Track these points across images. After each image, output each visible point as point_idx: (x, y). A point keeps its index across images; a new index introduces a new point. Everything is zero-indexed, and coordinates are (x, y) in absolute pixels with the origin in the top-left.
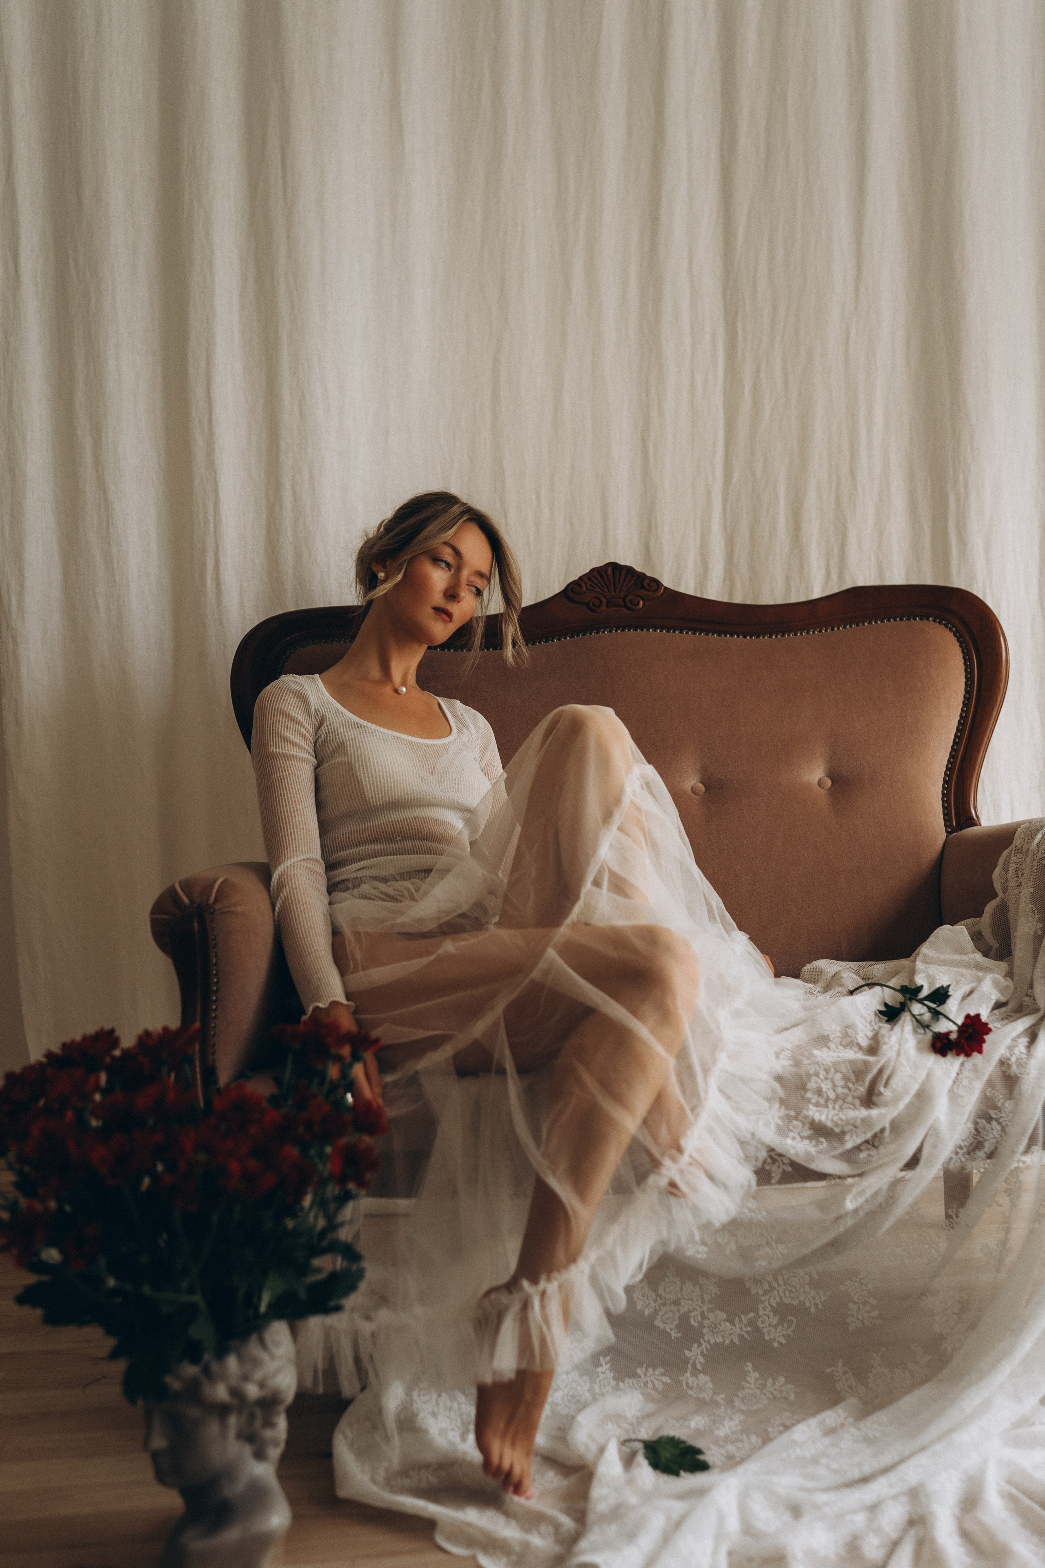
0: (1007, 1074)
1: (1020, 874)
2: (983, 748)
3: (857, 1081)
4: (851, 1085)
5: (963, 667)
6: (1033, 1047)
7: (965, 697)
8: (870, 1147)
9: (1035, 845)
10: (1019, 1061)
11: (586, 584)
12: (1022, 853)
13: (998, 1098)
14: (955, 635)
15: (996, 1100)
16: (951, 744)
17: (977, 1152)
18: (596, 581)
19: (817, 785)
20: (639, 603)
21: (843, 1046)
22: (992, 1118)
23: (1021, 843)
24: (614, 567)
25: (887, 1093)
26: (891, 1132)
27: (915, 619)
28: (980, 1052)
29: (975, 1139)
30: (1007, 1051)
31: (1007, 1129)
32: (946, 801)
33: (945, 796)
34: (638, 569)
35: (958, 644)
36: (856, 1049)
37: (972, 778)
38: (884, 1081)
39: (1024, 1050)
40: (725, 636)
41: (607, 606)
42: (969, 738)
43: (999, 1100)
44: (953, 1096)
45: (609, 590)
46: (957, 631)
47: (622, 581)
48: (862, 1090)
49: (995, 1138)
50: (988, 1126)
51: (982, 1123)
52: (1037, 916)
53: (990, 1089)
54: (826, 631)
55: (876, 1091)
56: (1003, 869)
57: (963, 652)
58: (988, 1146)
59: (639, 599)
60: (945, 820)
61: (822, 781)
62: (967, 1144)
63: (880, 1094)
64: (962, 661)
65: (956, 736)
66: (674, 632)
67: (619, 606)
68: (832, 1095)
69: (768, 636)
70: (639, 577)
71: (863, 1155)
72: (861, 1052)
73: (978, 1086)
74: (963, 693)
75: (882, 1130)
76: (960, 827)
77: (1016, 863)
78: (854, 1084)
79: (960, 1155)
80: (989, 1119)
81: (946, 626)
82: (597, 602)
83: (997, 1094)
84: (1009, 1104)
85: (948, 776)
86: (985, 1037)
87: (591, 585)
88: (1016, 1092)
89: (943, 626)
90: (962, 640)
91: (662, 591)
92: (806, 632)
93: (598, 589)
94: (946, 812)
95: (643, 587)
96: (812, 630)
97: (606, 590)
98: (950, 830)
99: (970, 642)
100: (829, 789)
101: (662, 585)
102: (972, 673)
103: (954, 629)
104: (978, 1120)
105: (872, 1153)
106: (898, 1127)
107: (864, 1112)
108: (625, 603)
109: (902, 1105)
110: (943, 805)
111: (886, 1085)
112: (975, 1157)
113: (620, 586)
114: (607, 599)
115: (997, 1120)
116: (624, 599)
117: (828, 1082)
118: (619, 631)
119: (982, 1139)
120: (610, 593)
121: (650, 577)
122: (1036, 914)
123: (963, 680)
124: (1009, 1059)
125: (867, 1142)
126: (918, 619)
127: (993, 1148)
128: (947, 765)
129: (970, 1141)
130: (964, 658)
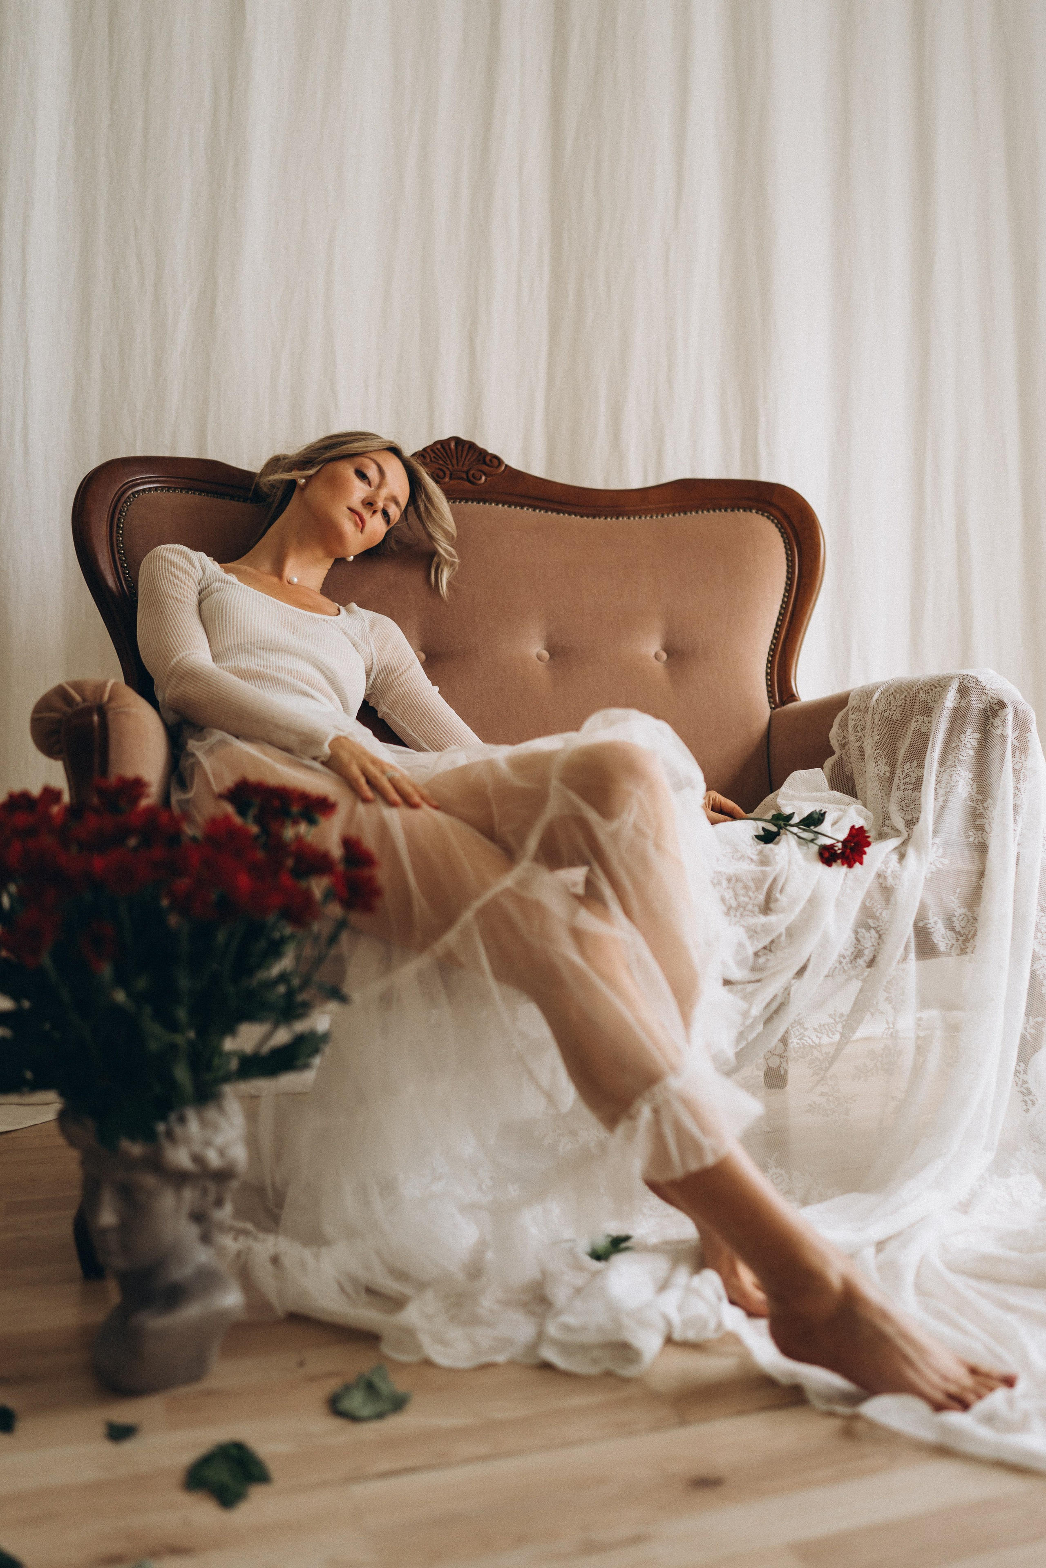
0: (883, 885)
1: (859, 729)
2: (803, 630)
3: (757, 889)
4: (751, 894)
5: (784, 556)
6: (904, 862)
7: (786, 584)
8: (767, 952)
9: (874, 701)
10: (894, 873)
11: (430, 456)
12: (860, 711)
13: (876, 908)
14: (777, 526)
15: (874, 910)
16: (774, 626)
17: (858, 960)
18: (440, 454)
19: (654, 659)
20: (481, 478)
21: (738, 859)
22: (870, 927)
23: (857, 703)
24: (457, 440)
25: (783, 900)
26: (786, 936)
27: (738, 510)
28: (861, 863)
29: (855, 948)
30: (883, 865)
31: (884, 937)
32: (770, 680)
33: (769, 674)
34: (481, 445)
35: (779, 534)
36: (749, 861)
37: (793, 657)
38: (779, 887)
39: (897, 865)
40: (564, 514)
41: (451, 478)
42: (791, 622)
43: (877, 910)
44: (839, 904)
45: (451, 462)
46: (779, 522)
47: (464, 456)
48: (761, 897)
49: (873, 946)
50: (867, 935)
51: (863, 933)
52: (885, 761)
53: (869, 899)
54: (657, 517)
55: (773, 897)
56: (839, 728)
57: (784, 542)
58: (868, 955)
59: (481, 473)
60: (769, 697)
61: (658, 655)
62: (849, 953)
63: (777, 900)
64: (784, 550)
65: (778, 619)
66: (515, 507)
67: (462, 479)
68: (734, 904)
69: (604, 518)
70: (481, 453)
71: (761, 960)
72: (753, 864)
73: (860, 896)
74: (785, 579)
75: (779, 936)
76: (783, 703)
77: (855, 720)
78: (754, 892)
79: (843, 964)
80: (869, 928)
81: (768, 518)
82: (441, 474)
83: (876, 904)
84: (887, 915)
85: (772, 656)
86: (866, 849)
87: (434, 457)
88: (892, 901)
89: (765, 518)
90: (783, 530)
91: (503, 468)
92: (638, 517)
93: (441, 462)
94: (770, 689)
95: (485, 463)
96: (644, 516)
97: (449, 462)
98: (773, 706)
99: (791, 534)
100: (664, 662)
101: (503, 462)
102: (793, 561)
103: (776, 521)
104: (859, 930)
105: (769, 957)
106: (791, 933)
107: (762, 919)
108: (468, 477)
109: (797, 910)
110: (767, 683)
111: (781, 891)
112: (857, 965)
113: (463, 459)
114: (450, 471)
115: (875, 929)
116: (467, 473)
117: (730, 891)
118: (463, 503)
119: (863, 948)
120: (453, 466)
121: (492, 454)
122: (883, 758)
123: (785, 568)
124: (886, 872)
125: (765, 948)
126: (741, 511)
127: (871, 957)
128: (770, 647)
129: (852, 949)
130: (785, 547)
